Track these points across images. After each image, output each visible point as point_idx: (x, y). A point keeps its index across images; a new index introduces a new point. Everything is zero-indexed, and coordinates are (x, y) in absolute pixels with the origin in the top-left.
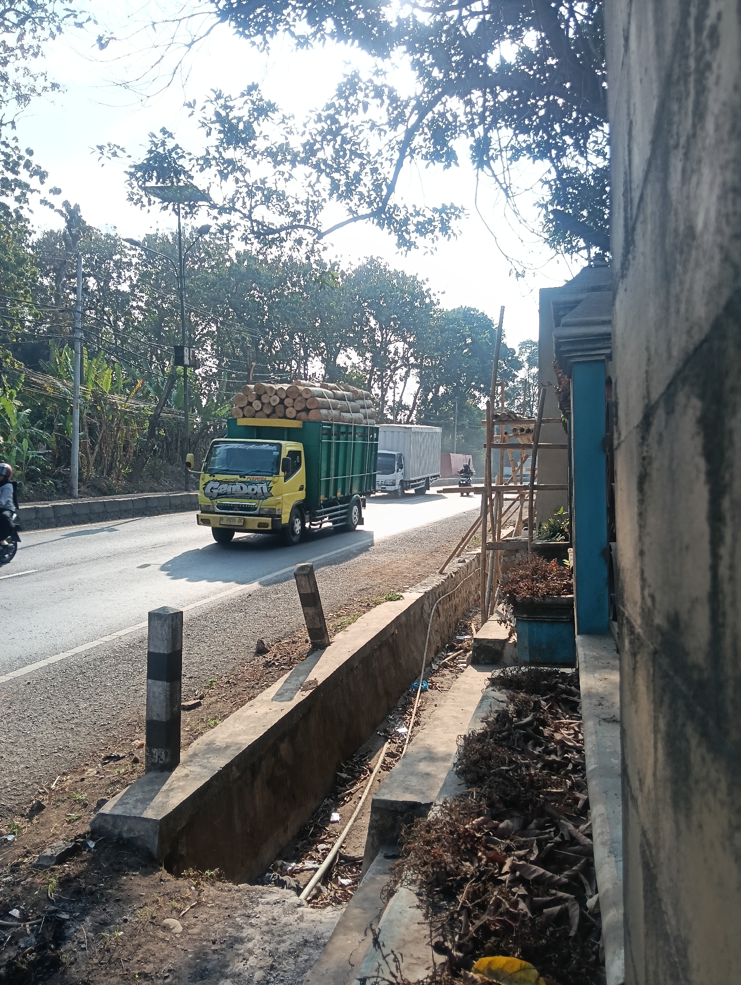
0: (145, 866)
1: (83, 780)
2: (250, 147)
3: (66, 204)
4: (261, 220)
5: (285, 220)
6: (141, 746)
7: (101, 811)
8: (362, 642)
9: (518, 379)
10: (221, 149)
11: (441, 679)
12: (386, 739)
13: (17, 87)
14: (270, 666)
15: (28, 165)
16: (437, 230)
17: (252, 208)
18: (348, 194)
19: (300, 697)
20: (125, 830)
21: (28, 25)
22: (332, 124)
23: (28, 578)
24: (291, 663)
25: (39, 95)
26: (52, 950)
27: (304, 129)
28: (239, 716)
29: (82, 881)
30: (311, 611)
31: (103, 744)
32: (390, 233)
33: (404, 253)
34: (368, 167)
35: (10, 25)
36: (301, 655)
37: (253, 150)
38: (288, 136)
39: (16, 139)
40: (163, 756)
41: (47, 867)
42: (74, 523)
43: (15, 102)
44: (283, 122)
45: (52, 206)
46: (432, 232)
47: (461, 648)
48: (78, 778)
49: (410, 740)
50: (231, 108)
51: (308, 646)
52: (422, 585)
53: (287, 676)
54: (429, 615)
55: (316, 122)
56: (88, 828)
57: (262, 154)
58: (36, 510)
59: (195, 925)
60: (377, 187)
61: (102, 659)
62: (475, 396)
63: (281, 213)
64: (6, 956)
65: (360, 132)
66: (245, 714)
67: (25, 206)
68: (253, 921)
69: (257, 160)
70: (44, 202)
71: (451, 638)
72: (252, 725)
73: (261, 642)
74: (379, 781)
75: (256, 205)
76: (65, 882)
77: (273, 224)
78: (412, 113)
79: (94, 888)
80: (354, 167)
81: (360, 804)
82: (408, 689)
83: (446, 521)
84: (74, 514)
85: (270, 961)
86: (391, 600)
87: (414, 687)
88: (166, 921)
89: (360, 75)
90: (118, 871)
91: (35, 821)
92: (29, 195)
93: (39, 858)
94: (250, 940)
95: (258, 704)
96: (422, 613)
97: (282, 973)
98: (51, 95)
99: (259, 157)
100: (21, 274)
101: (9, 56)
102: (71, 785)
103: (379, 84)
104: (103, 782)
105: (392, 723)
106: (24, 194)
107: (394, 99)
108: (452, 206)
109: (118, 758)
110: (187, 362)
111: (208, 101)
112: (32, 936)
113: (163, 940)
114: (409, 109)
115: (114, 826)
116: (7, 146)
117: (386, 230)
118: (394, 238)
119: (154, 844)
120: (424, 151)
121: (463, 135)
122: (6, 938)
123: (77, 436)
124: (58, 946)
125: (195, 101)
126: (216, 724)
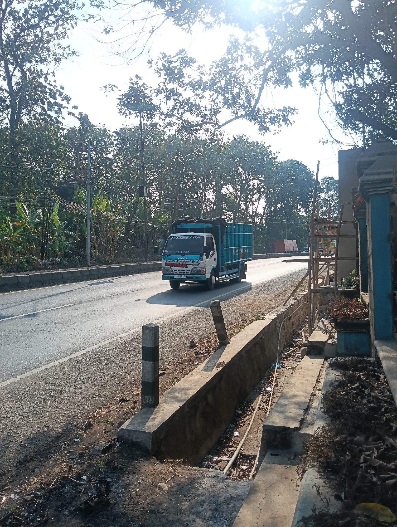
0: (146, 456)
1: (110, 411)
2: (181, 82)
3: (81, 114)
4: (186, 120)
5: (199, 119)
6: (138, 394)
7: (122, 427)
8: (246, 342)
9: (321, 198)
10: (166, 84)
11: (287, 362)
12: (260, 394)
13: (55, 54)
14: (199, 354)
15: (61, 94)
16: (281, 121)
17: (182, 114)
18: (233, 105)
19: (216, 371)
20: (134, 438)
21: (60, 22)
22: (224, 68)
23: (71, 308)
24: (209, 353)
25: (66, 58)
26: (105, 497)
27: (210, 72)
28: (186, 380)
29: (116, 462)
30: (219, 325)
31: (118, 394)
32: (255, 124)
33: (263, 134)
34: (243, 89)
35: (51, 22)
36: (214, 349)
37: (183, 83)
38: (202, 76)
39: (55, 81)
40: (151, 400)
41: (97, 455)
42: (91, 279)
43: (53, 62)
44: (199, 69)
45: (74, 115)
46: (279, 122)
47: (297, 346)
48: (107, 410)
49: (273, 395)
50: (171, 62)
51: (217, 344)
52: (275, 312)
53: (208, 359)
54: (279, 328)
55: (216, 68)
56: (115, 437)
57: (187, 85)
58: (72, 273)
59: (174, 486)
60: (248, 99)
61: (113, 350)
62: (297, 208)
63: (197, 116)
64: (82, 499)
65: (240, 72)
66: (189, 379)
67: (60, 115)
68: (203, 486)
69: (184, 88)
70: (70, 113)
71: (291, 340)
72: (193, 385)
73: (192, 341)
74: (258, 415)
75: (184, 113)
76: (108, 463)
77: (193, 122)
78: (267, 60)
79: (122, 467)
80: (236, 90)
81: (249, 427)
82: (270, 367)
83: (285, 277)
84: (91, 274)
85: (214, 506)
86: (259, 319)
87: (273, 367)
88: (160, 484)
89: (239, 41)
90: (133, 458)
91: (88, 432)
92: (62, 110)
93: (93, 450)
94: (203, 495)
95: (195, 374)
96: (276, 327)
97: (221, 513)
98: (72, 58)
99: (186, 87)
100: (59, 151)
101: (51, 39)
102: (104, 414)
103: (249, 45)
104: (120, 413)
105: (263, 385)
106: (59, 110)
107: (257, 53)
108: (289, 108)
109: (126, 401)
110: (145, 195)
111: (158, 59)
112: (94, 489)
113: (159, 494)
114: (265, 57)
115: (129, 435)
116: (51, 85)
117: (253, 122)
118: (258, 126)
119: (149, 445)
120: (273, 79)
121: (295, 70)
122: (81, 490)
123: (89, 233)
124: (108, 495)
125: (152, 60)
126: (174, 384)
